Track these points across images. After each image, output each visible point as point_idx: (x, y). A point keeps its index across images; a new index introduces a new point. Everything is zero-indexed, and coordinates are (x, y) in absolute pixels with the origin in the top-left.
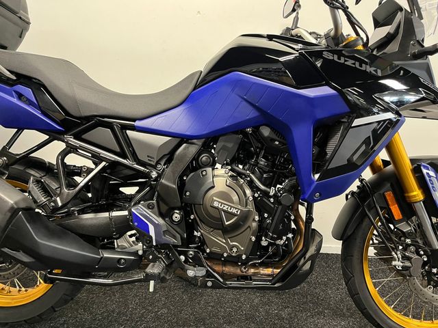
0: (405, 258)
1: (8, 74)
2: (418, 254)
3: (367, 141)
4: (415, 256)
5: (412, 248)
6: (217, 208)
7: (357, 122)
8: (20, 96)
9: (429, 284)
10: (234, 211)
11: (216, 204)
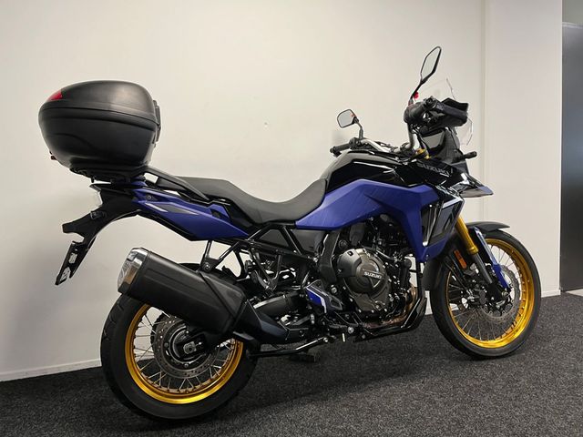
0: (475, 293)
1: (204, 197)
2: (481, 289)
3: (450, 217)
4: (480, 291)
5: (477, 286)
6: (367, 277)
7: (445, 205)
8: (213, 211)
9: (489, 310)
10: (378, 276)
11: (366, 274)
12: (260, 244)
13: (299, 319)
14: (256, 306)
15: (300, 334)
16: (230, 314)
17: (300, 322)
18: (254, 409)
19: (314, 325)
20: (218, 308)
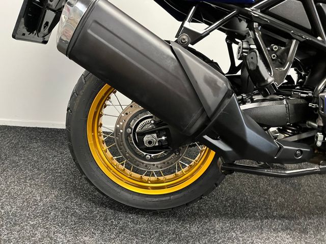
12: (267, 18)
13: (293, 134)
14: (243, 107)
15: (296, 155)
16: (203, 110)
17: (295, 138)
18: (216, 217)
19: (319, 148)
20: (186, 98)
